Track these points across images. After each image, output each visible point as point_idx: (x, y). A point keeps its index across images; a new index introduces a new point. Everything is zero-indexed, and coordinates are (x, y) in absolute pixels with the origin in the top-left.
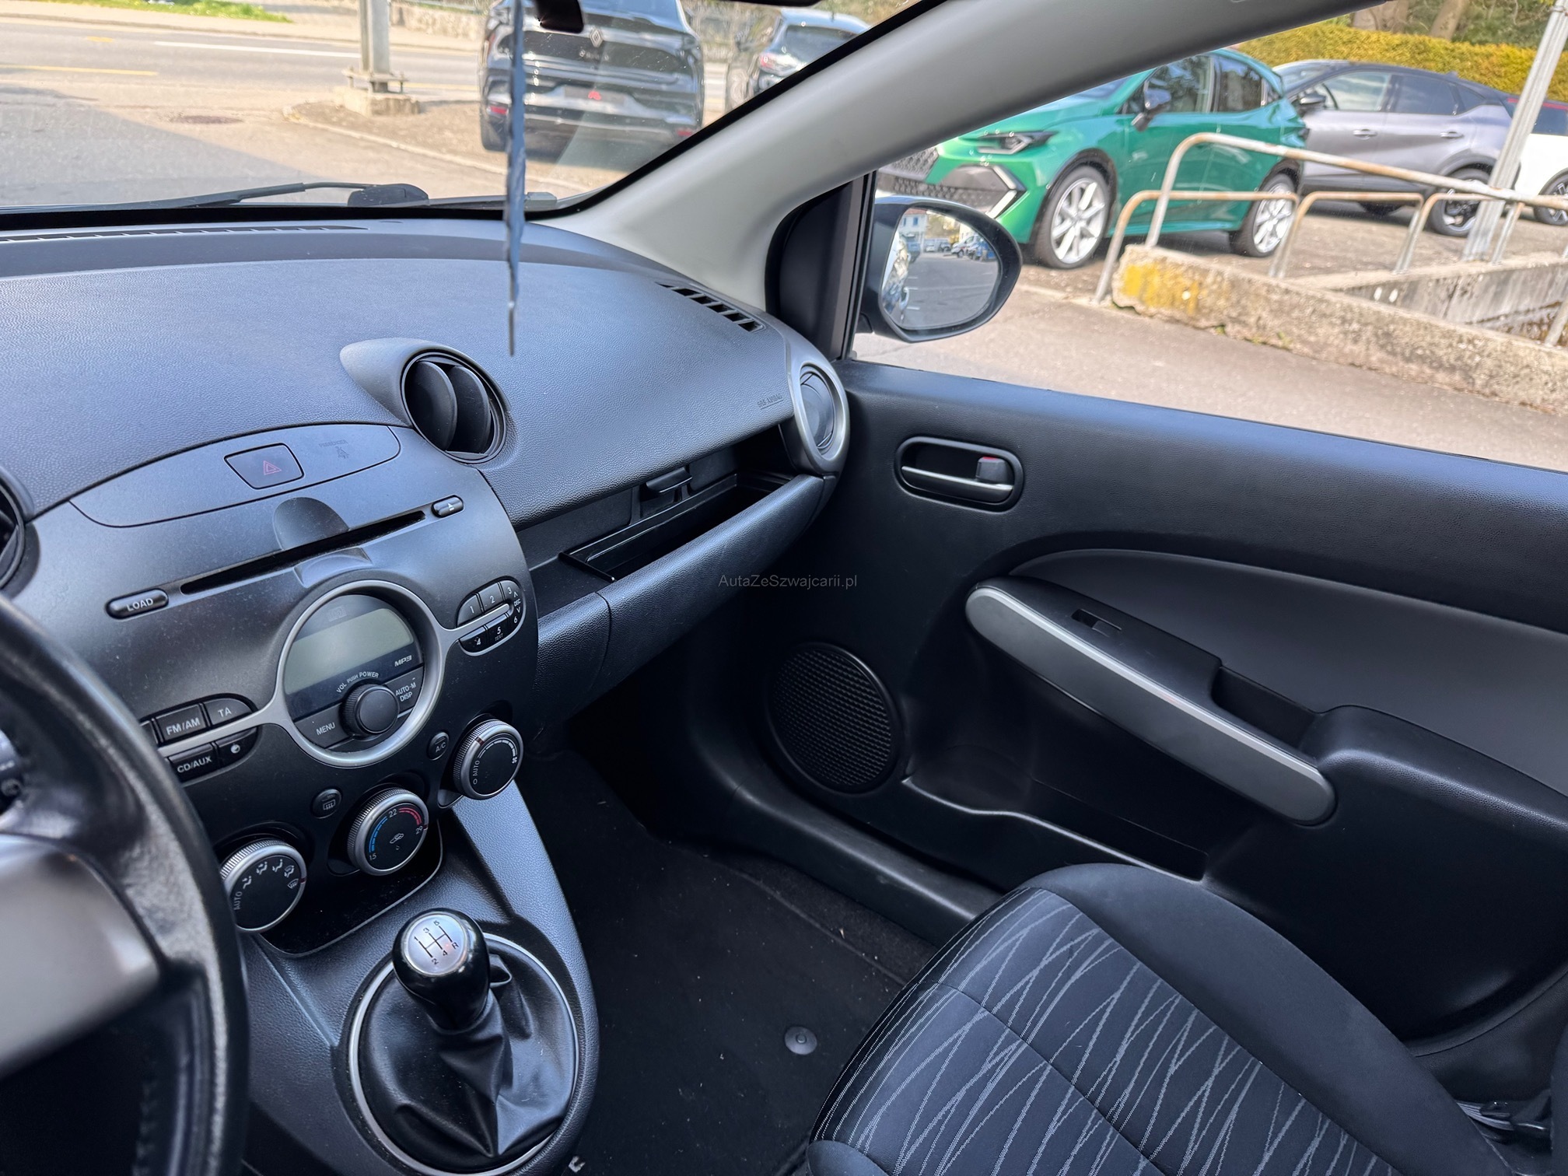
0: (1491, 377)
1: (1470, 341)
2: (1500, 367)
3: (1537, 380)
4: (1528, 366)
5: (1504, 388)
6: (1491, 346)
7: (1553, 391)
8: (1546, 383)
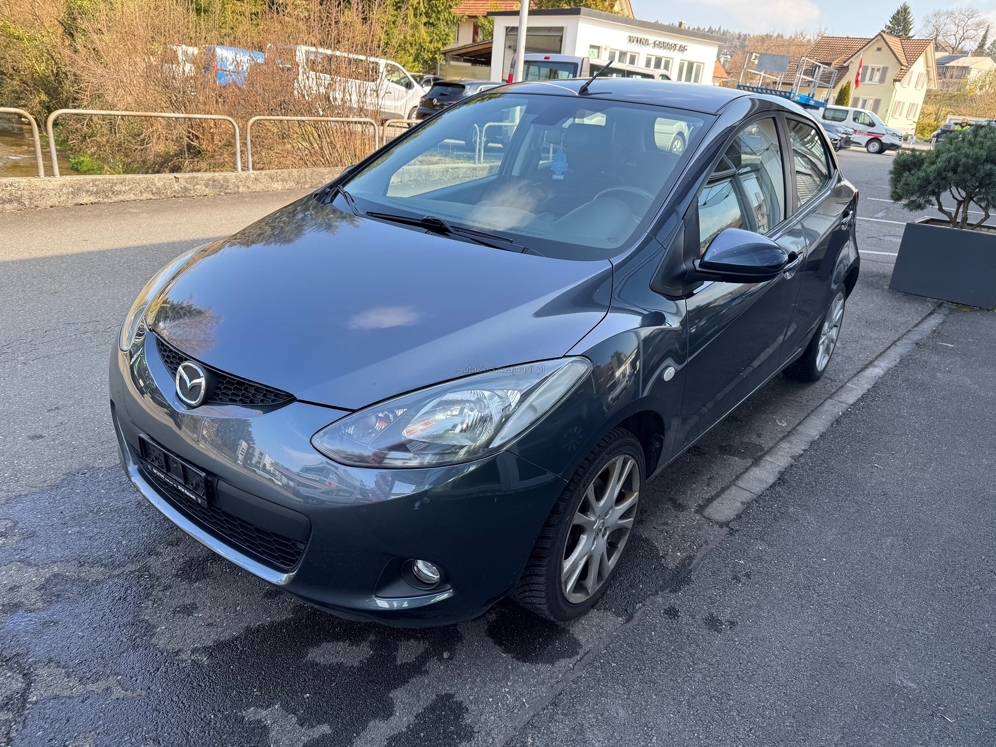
0: (31, 199)
1: (11, 185)
2: (32, 193)
5: (39, 202)
6: (22, 185)
7: (60, 197)
8: (56, 194)
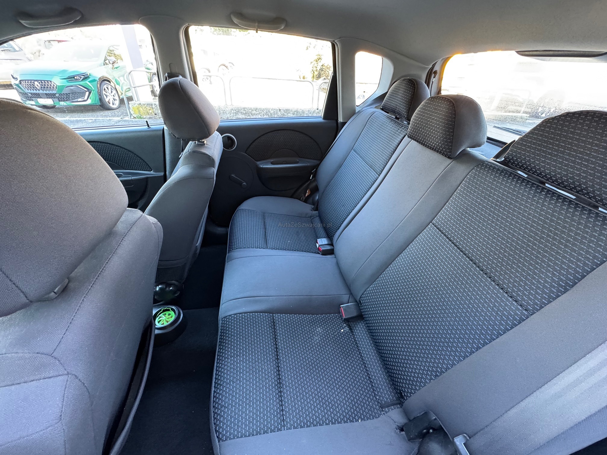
3: (227, 113)
4: (224, 111)
